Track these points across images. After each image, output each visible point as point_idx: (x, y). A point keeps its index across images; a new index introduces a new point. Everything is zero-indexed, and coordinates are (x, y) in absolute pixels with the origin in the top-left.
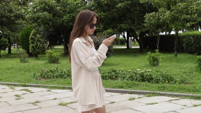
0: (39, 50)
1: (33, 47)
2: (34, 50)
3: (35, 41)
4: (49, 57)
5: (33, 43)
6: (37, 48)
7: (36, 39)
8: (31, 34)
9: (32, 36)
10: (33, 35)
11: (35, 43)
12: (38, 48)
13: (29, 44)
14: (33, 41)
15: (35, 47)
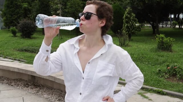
0: (134, 30)
1: (127, 27)
2: (128, 30)
3: (130, 21)
4: (159, 42)
5: (127, 22)
6: (132, 28)
7: (131, 18)
8: (126, 13)
9: (127, 15)
10: (128, 13)
11: (131, 22)
12: (134, 29)
13: (123, 23)
14: (128, 21)
15: (130, 27)
